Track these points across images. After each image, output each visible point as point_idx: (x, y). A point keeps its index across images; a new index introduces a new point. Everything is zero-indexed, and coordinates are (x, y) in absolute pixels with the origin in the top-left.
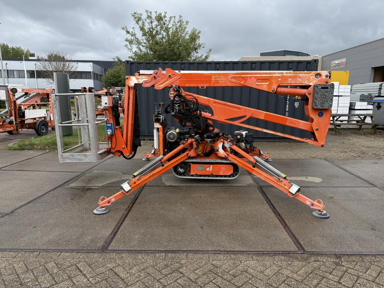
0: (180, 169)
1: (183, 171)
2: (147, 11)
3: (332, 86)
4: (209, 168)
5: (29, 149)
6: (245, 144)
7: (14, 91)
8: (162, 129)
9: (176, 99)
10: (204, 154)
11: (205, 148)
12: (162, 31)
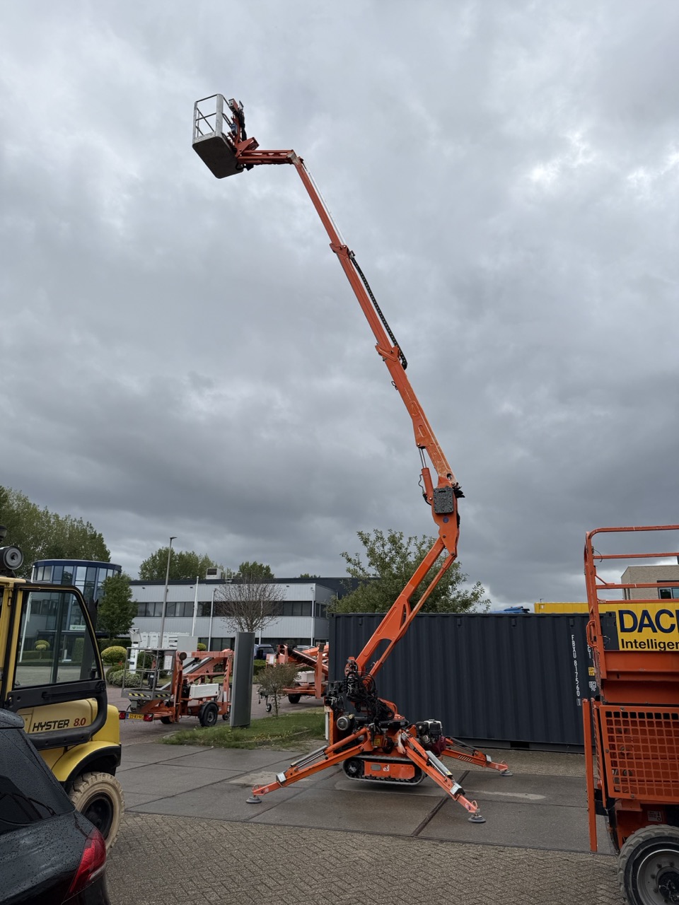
0: (351, 768)
1: (356, 770)
2: (376, 531)
4: (386, 768)
5: (189, 744)
6: (428, 737)
7: (183, 656)
8: (333, 713)
9: (349, 677)
10: (383, 749)
11: (384, 741)
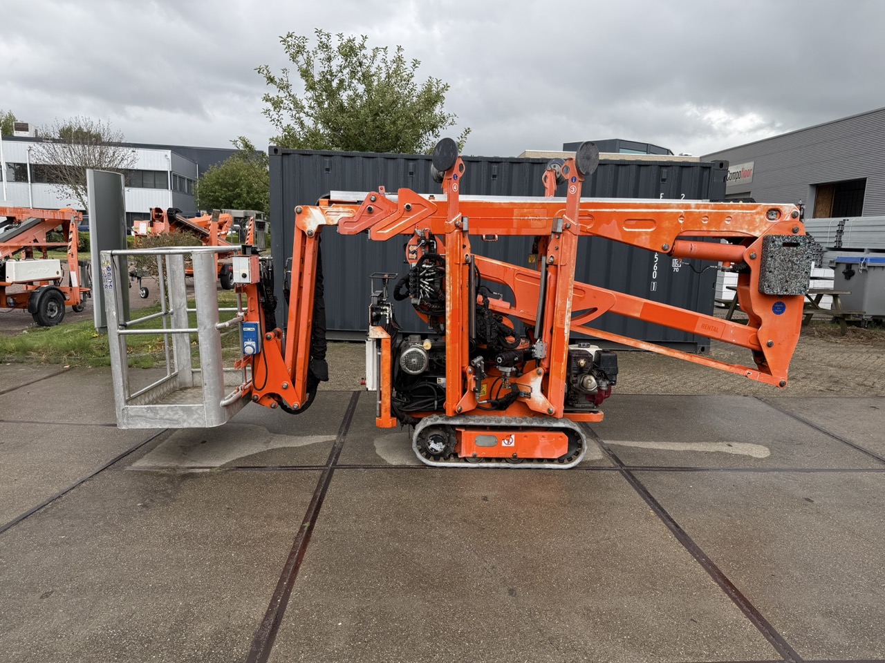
1: (443, 447)
2: (319, 32)
3: (808, 241)
4: (508, 441)
6: (596, 379)
8: (389, 341)
9: (424, 266)
10: (493, 404)
11: (497, 387)
12: (355, 81)
